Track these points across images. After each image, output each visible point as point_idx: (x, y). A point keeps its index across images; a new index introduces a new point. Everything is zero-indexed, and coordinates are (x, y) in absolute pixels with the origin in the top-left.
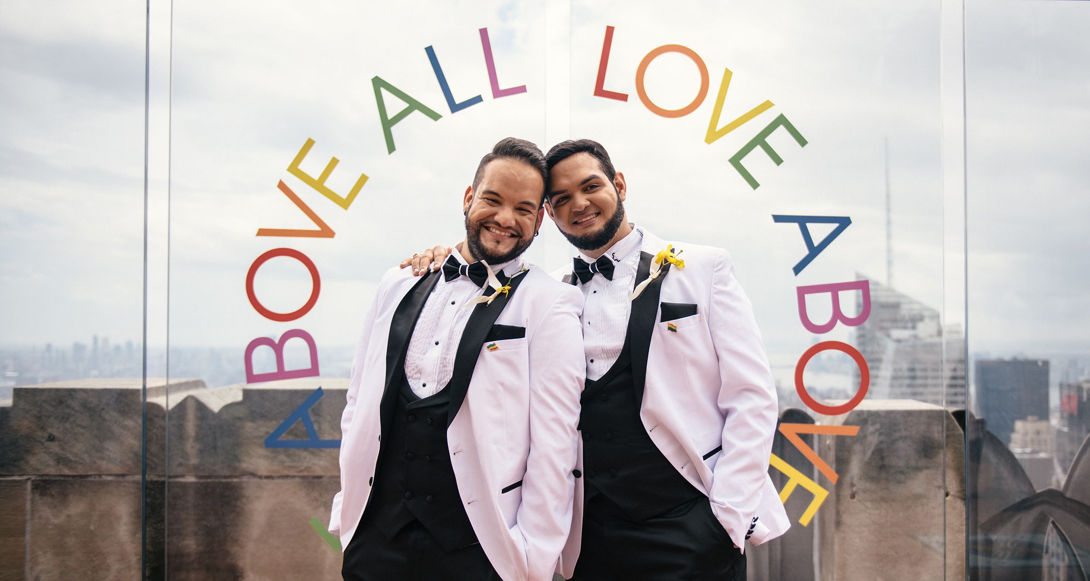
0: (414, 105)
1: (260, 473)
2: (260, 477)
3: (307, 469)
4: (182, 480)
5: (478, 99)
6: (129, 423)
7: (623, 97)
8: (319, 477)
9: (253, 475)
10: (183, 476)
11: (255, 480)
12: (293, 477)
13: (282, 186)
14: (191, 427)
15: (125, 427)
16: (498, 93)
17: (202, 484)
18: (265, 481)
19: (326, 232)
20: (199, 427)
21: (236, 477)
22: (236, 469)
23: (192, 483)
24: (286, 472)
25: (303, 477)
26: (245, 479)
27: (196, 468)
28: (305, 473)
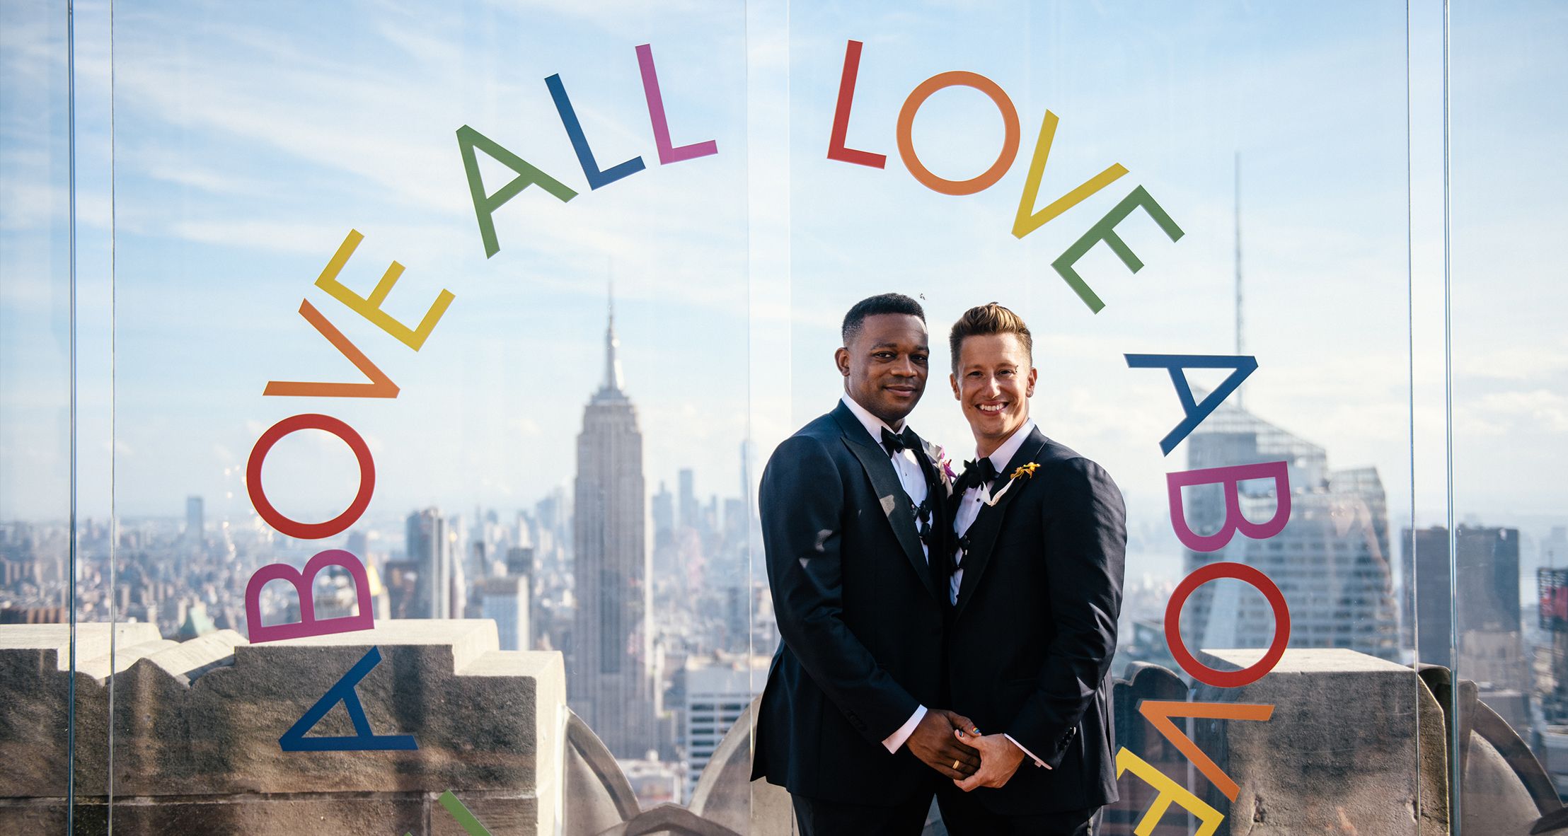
0: (528, 175)
1: (263, 790)
2: (265, 796)
3: (344, 781)
4: (130, 803)
5: (636, 165)
6: (40, 708)
7: (877, 161)
8: (367, 794)
9: (255, 792)
10: (133, 797)
11: (256, 801)
12: (321, 794)
13: (308, 311)
14: (145, 714)
15: (33, 717)
16: (668, 154)
17: (164, 809)
18: (275, 802)
19: (383, 387)
20: (160, 713)
21: (224, 796)
22: (223, 783)
23: (147, 808)
24: (309, 787)
25: (338, 795)
26: (239, 799)
27: (155, 781)
28: (343, 788)
